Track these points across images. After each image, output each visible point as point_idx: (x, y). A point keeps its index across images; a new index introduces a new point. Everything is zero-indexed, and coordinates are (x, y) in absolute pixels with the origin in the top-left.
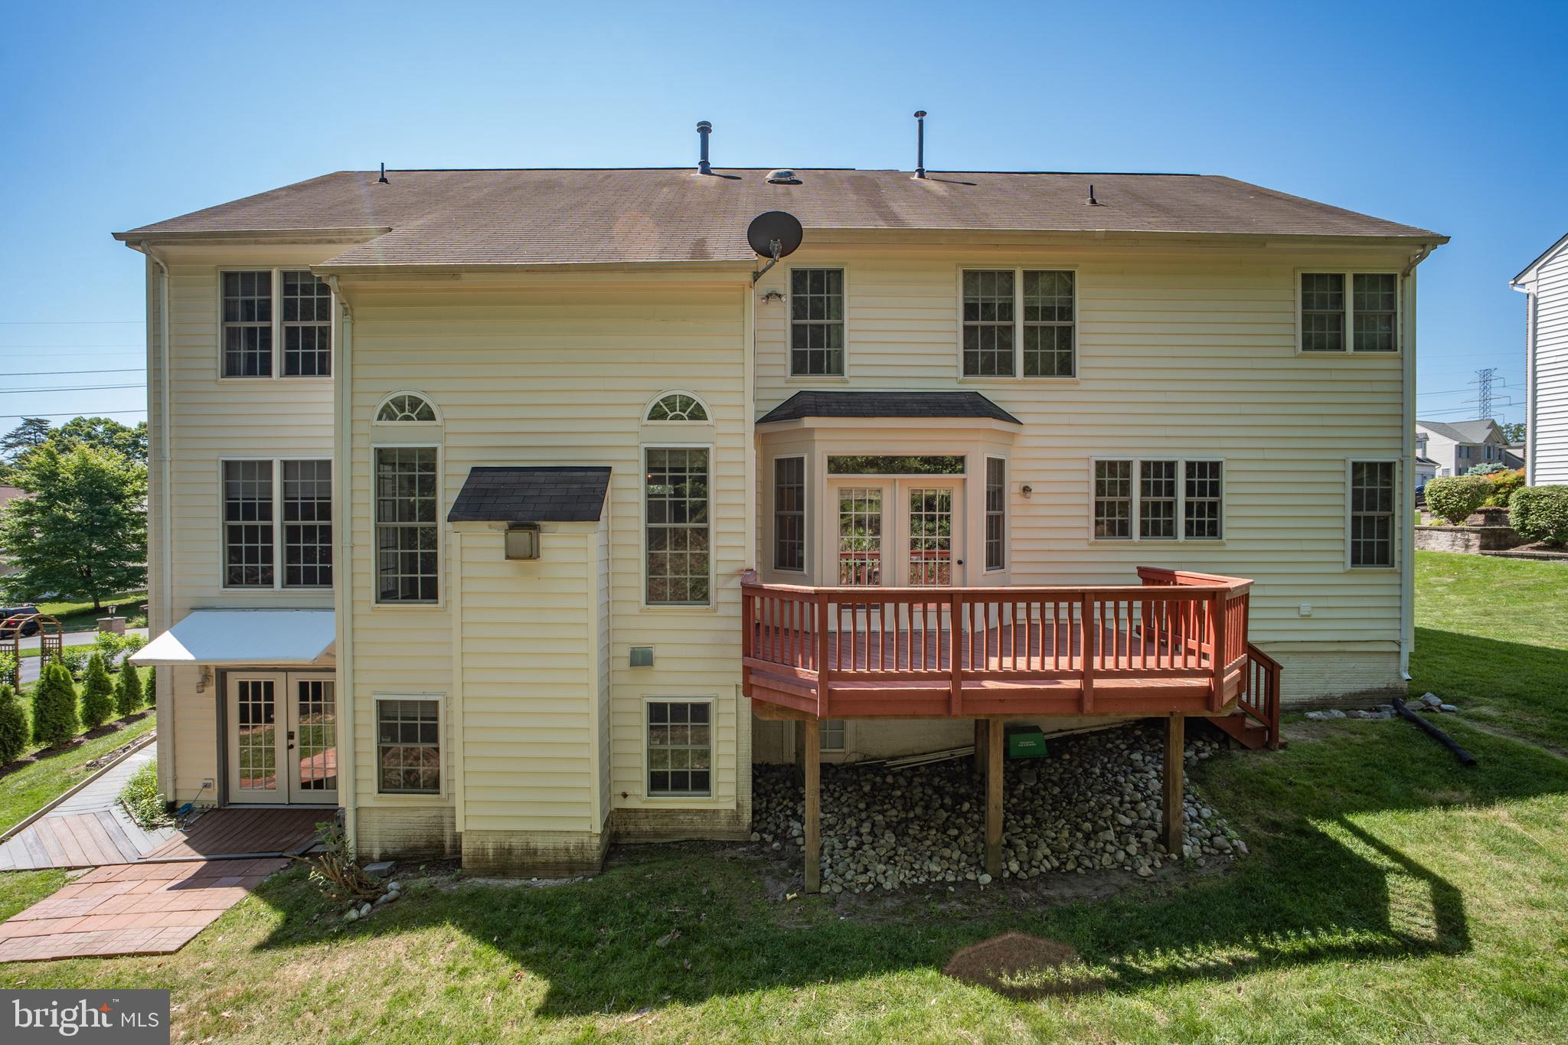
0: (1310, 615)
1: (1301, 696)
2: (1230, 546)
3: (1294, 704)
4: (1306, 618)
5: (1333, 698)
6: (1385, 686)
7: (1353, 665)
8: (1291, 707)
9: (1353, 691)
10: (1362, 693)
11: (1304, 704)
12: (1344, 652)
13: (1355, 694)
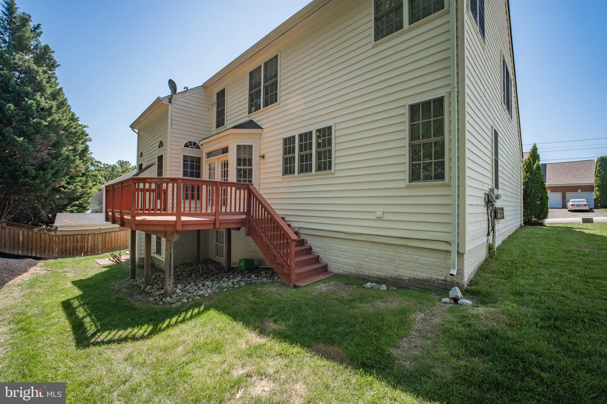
0: (382, 218)
1: (380, 273)
2: (338, 174)
3: (375, 278)
4: (379, 219)
5: (402, 279)
6: (443, 278)
7: (416, 257)
8: (373, 279)
9: (416, 277)
10: (423, 280)
11: (381, 279)
12: (410, 247)
13: (418, 280)
